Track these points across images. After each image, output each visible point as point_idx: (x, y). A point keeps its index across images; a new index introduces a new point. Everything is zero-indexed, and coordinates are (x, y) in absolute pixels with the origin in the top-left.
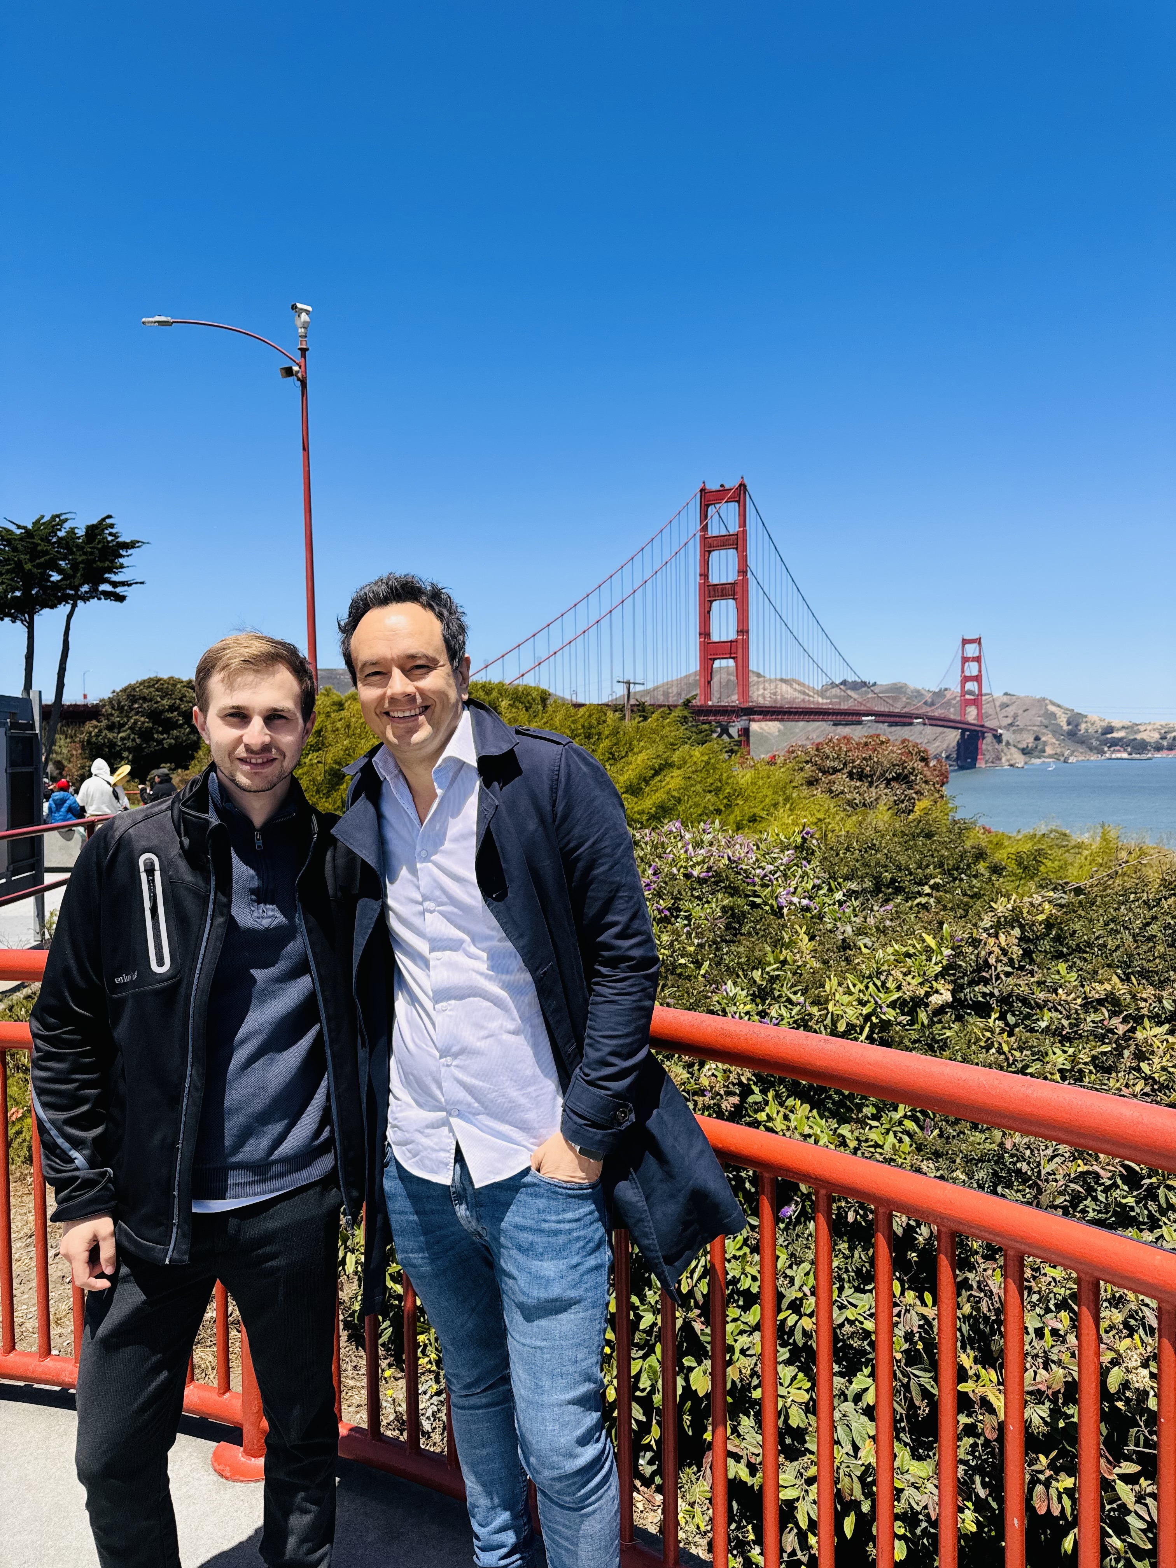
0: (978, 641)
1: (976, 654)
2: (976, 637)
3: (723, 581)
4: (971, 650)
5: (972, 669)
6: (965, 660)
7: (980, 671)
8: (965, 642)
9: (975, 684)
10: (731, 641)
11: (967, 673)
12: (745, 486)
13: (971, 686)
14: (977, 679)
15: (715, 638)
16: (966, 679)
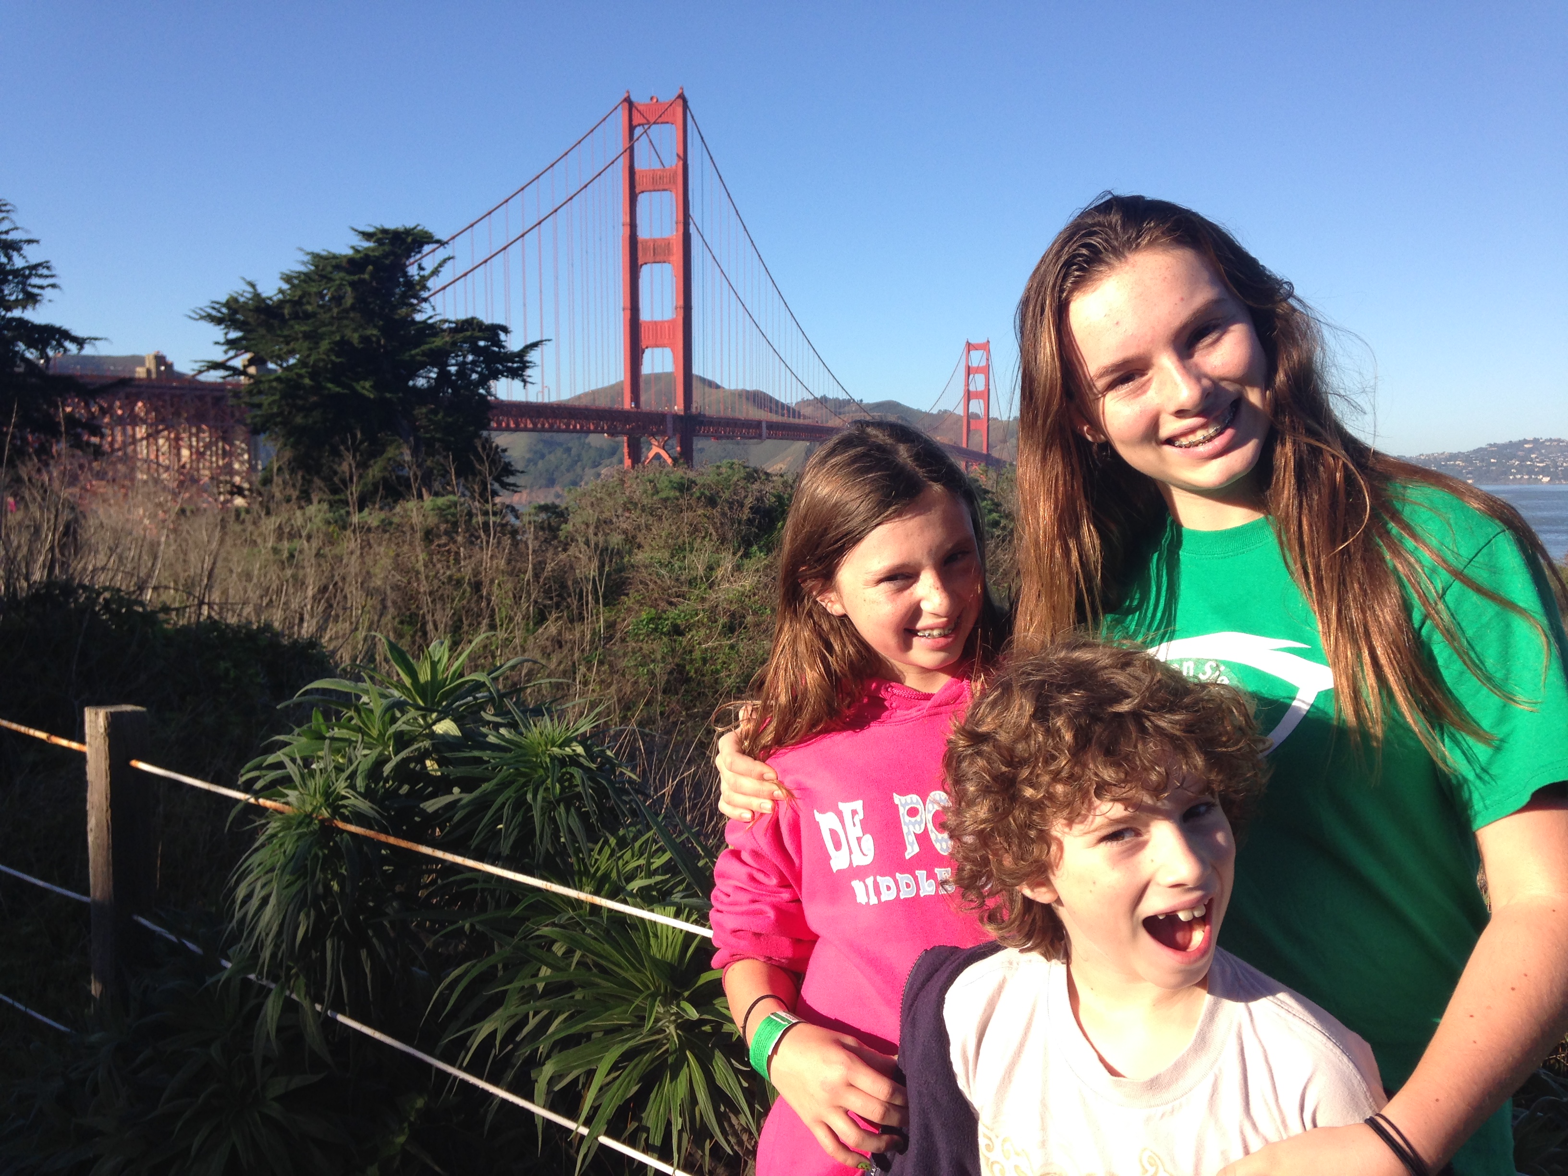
1: (983, 363)
2: (984, 341)
3: (657, 235)
4: (977, 359)
5: (978, 383)
6: (969, 371)
7: (988, 385)
8: (970, 347)
9: (981, 401)
10: (668, 322)
11: (972, 389)
12: (685, 102)
13: (976, 407)
14: (985, 396)
15: (645, 315)
16: (969, 396)
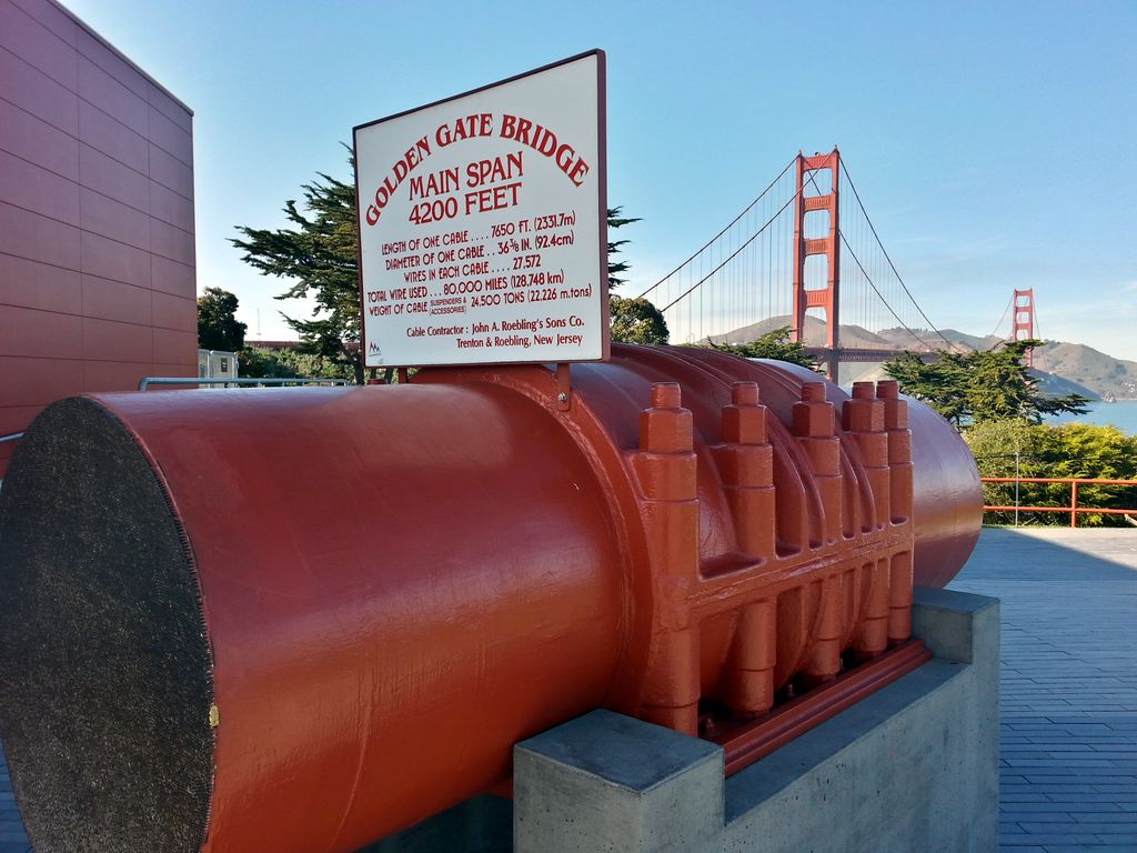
0: (1029, 293)
1: (1028, 305)
2: (1028, 289)
3: (816, 237)
6: (1017, 310)
7: (1031, 319)
8: (1017, 294)
10: (824, 290)
11: (1019, 322)
12: (838, 153)
13: (1023, 335)
14: (1030, 327)
15: (808, 287)
16: (1017, 327)
